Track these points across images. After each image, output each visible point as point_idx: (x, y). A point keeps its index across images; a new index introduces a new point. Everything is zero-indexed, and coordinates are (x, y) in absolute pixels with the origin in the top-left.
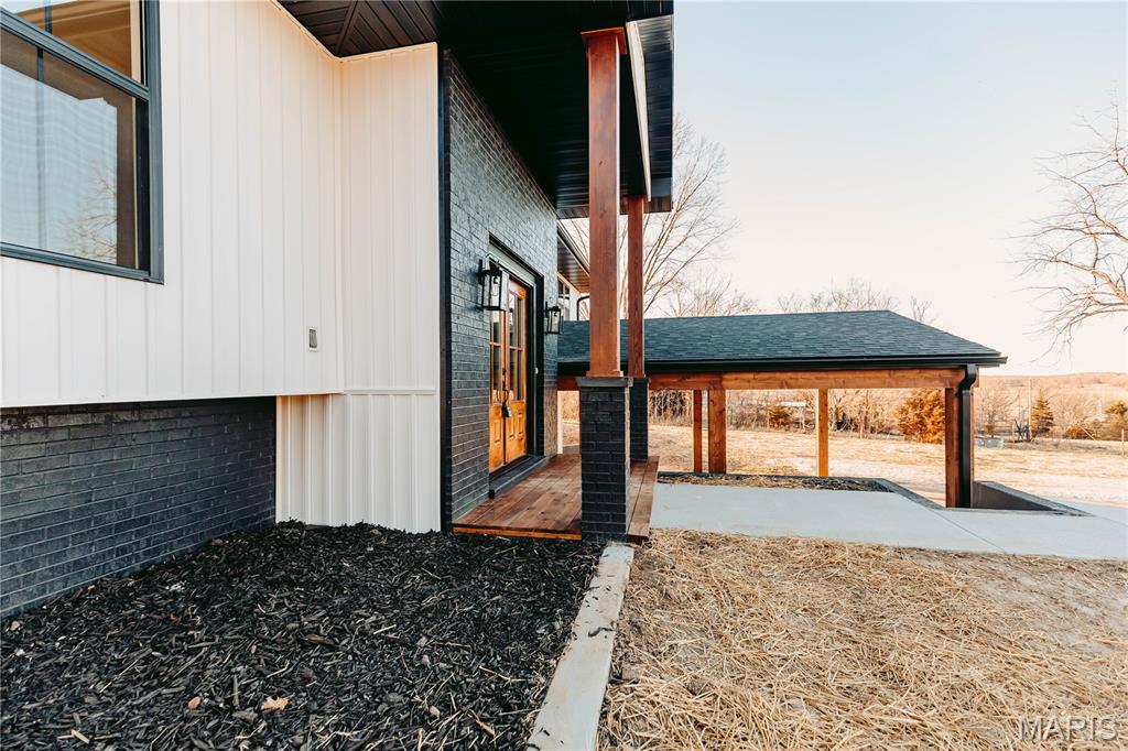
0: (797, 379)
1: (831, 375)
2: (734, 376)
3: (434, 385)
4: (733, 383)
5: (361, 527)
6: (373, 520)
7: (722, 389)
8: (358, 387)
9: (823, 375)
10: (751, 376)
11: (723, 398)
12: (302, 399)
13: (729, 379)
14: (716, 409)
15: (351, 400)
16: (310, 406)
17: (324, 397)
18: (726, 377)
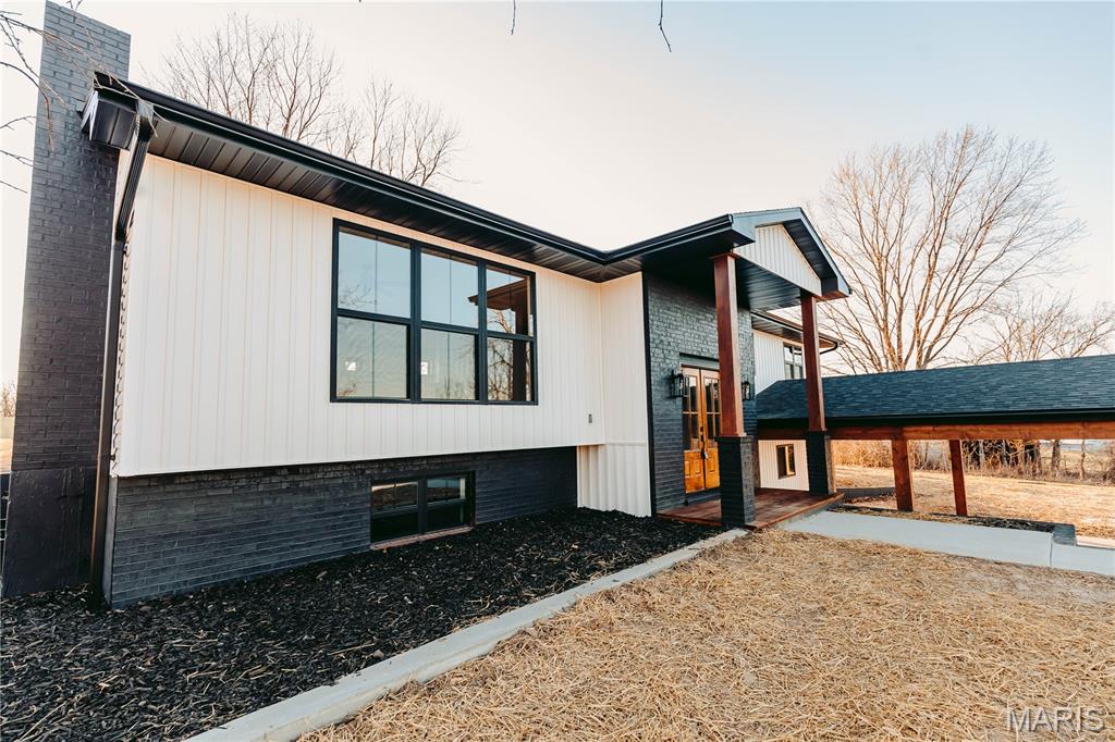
0: (978, 431)
1: (1015, 428)
2: (913, 428)
3: (645, 440)
4: (913, 434)
5: (615, 512)
6: (620, 509)
7: (904, 440)
8: (611, 441)
9: (1007, 427)
10: (931, 428)
11: (904, 447)
12: (587, 447)
13: (909, 430)
14: (899, 456)
15: (608, 446)
16: (591, 451)
17: (596, 446)
18: (905, 429)
